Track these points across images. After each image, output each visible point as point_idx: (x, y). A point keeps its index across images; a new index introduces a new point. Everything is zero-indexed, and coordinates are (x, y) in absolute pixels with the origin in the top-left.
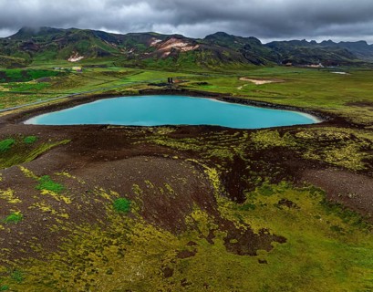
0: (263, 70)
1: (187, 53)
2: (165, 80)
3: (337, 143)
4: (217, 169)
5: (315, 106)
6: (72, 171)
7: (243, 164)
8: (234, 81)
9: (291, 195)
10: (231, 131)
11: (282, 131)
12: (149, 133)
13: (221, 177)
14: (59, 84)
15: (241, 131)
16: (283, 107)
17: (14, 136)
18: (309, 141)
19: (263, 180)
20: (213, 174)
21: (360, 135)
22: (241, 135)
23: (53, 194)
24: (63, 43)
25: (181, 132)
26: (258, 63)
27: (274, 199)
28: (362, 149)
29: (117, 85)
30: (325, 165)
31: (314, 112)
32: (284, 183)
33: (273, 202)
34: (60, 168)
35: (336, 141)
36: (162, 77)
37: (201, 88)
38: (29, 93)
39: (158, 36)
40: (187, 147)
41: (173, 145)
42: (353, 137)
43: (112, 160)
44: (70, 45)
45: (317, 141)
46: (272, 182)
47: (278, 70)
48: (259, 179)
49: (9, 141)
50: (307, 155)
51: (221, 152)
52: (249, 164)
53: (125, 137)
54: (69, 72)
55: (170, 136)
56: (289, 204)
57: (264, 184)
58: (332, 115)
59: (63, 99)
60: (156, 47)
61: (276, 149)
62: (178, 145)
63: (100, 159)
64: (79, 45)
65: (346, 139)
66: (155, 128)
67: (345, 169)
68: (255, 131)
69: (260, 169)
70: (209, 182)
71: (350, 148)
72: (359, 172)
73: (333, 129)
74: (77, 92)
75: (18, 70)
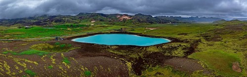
0: (153, 25)
1: (129, 20)
2: (120, 29)
3: (176, 48)
4: (131, 63)
5: (169, 36)
6: (76, 58)
7: (142, 60)
8: (144, 29)
9: (160, 70)
10: (139, 47)
11: (157, 46)
12: (108, 48)
13: (132, 66)
14: (86, 29)
15: (143, 47)
16: (159, 37)
17: (66, 44)
18: (167, 49)
19: (149, 66)
20: (129, 64)
21: (182, 44)
22: (143, 49)
23: (66, 64)
24: (90, 17)
25: (121, 48)
26: (152, 23)
27: (154, 73)
28: (183, 49)
29: (103, 30)
30: (172, 57)
31: (169, 38)
32: (157, 66)
33: (153, 74)
34: (73, 56)
35: (175, 47)
36: (119, 27)
37: (132, 32)
38: (78, 31)
39: (119, 15)
40: (121, 54)
41: (116, 53)
42: (180, 45)
43: (91, 56)
44: (92, 18)
45: (169, 48)
46: (153, 66)
47: (158, 25)
48: (148, 65)
49: (64, 45)
50: (166, 54)
51: (134, 56)
52: (144, 60)
53: (99, 49)
54: (90, 25)
55: (116, 49)
56: (160, 74)
57: (150, 68)
58: (174, 38)
59: (85, 34)
60: (119, 18)
61: (155, 53)
62: (118, 53)
63: (87, 56)
64: (95, 17)
65: (178, 46)
66: (111, 46)
67: (179, 57)
68: (148, 47)
69: (149, 61)
70: (127, 67)
71: (180, 49)
72: (183, 57)
73: (174, 43)
74: (90, 32)
75: (76, 24)
